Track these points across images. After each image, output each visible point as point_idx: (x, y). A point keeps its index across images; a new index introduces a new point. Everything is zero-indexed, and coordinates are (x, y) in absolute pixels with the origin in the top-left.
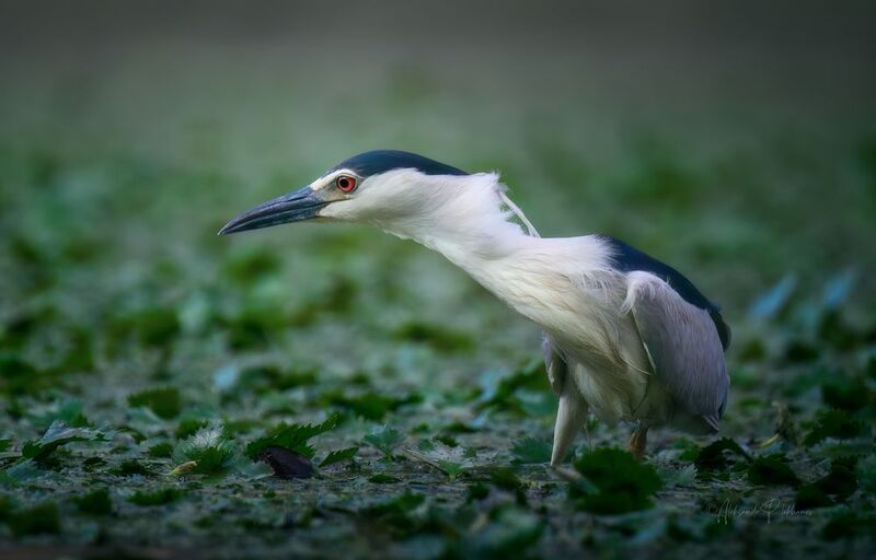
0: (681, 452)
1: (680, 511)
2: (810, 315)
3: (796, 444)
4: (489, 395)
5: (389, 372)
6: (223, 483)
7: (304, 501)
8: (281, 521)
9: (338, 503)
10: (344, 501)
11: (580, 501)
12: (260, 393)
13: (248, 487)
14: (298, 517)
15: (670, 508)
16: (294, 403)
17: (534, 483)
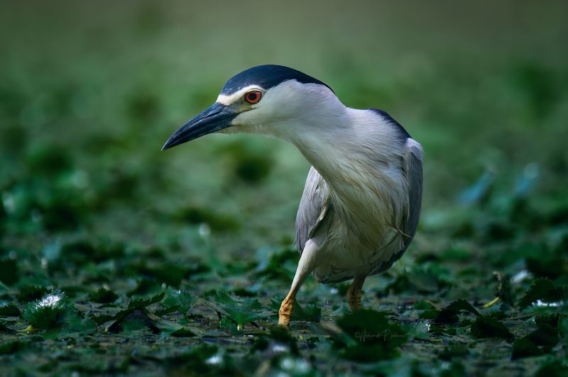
0: (422, 311)
1: (420, 359)
2: (503, 202)
3: (512, 305)
4: (262, 267)
5: (176, 247)
6: (60, 336)
7: (122, 351)
8: (105, 366)
9: (149, 352)
10: (154, 351)
11: (343, 351)
12: (79, 265)
13: (79, 340)
14: (118, 365)
15: (412, 356)
16: (108, 272)
17: (301, 337)
